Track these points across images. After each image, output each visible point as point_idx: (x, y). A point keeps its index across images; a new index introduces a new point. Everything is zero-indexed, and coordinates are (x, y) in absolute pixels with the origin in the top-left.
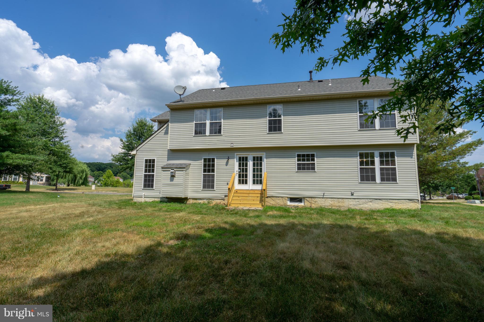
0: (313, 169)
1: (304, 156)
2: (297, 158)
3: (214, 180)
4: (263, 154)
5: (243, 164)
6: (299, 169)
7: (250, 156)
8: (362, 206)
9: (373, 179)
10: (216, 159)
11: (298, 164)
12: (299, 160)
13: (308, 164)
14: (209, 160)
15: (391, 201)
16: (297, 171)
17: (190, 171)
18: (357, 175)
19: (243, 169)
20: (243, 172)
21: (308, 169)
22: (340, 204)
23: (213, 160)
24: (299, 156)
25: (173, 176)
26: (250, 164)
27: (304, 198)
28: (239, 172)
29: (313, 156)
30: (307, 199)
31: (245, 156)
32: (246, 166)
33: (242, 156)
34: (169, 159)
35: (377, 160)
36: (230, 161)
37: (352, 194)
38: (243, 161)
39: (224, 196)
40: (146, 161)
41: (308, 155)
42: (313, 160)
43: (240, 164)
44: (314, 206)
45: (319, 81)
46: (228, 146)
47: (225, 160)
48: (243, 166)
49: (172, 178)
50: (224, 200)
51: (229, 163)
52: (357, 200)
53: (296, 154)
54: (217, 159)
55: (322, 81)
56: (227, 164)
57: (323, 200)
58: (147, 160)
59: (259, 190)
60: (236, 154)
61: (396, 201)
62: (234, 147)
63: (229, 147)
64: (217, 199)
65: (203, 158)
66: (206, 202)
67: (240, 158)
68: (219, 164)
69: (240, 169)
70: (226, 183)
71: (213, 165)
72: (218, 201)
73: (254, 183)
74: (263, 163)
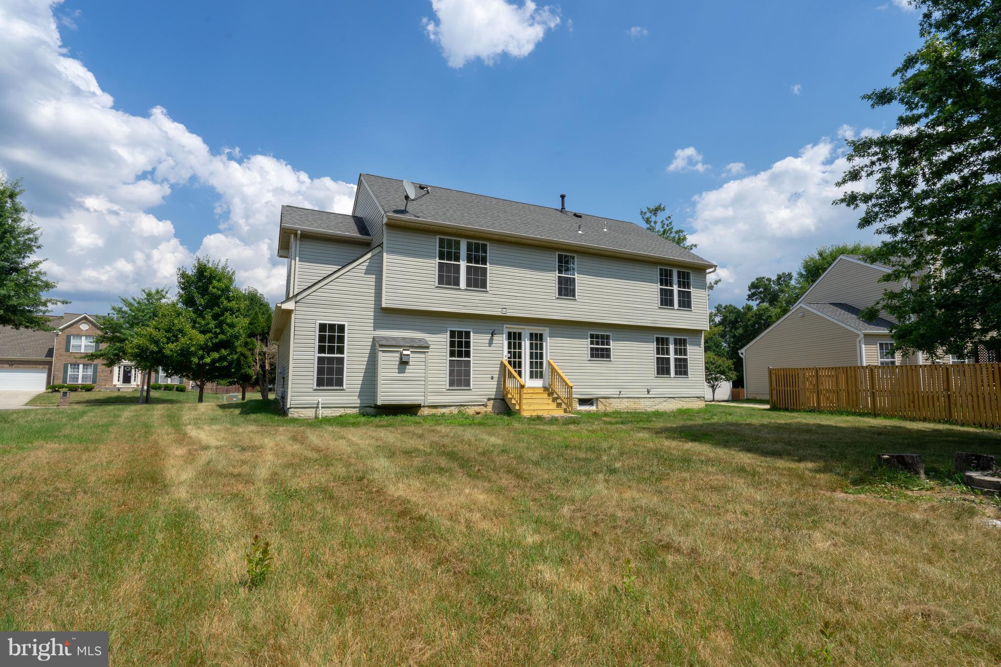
0: (608, 356)
1: (597, 337)
2: (589, 339)
3: (469, 371)
4: (546, 331)
5: (515, 343)
6: (592, 356)
7: (526, 331)
8: (657, 407)
9: (668, 373)
10: (471, 333)
11: (592, 349)
12: (592, 343)
13: (602, 349)
14: (460, 333)
15: (683, 399)
16: (590, 358)
17: (431, 352)
18: (654, 366)
19: (515, 353)
20: (515, 357)
21: (602, 356)
22: (637, 406)
23: (468, 334)
24: (592, 336)
25: (404, 363)
26: (526, 344)
27: (597, 399)
28: (509, 358)
29: (608, 337)
30: (601, 400)
31: (517, 331)
32: (520, 348)
33: (512, 331)
34: (376, 327)
35: (672, 347)
36: (496, 337)
37: (648, 392)
38: (514, 339)
39: (486, 400)
40: (322, 327)
41: (603, 337)
42: (608, 344)
43: (509, 344)
44: (609, 410)
45: (575, 215)
46: (497, 312)
47: (489, 336)
48: (515, 348)
49: (402, 366)
50: (485, 406)
51: (494, 342)
52: (653, 399)
53: (589, 333)
54: (473, 333)
55: (580, 217)
56: (490, 343)
57: (619, 400)
58: (325, 325)
59: (539, 388)
60: (505, 326)
61: (687, 399)
62: (508, 314)
63: (500, 314)
64: (474, 405)
65: (449, 329)
66: (455, 411)
67: (509, 334)
68: (478, 341)
69: (509, 352)
70: (490, 376)
71: (468, 345)
72: (477, 409)
73: (531, 377)
74: (544, 344)
